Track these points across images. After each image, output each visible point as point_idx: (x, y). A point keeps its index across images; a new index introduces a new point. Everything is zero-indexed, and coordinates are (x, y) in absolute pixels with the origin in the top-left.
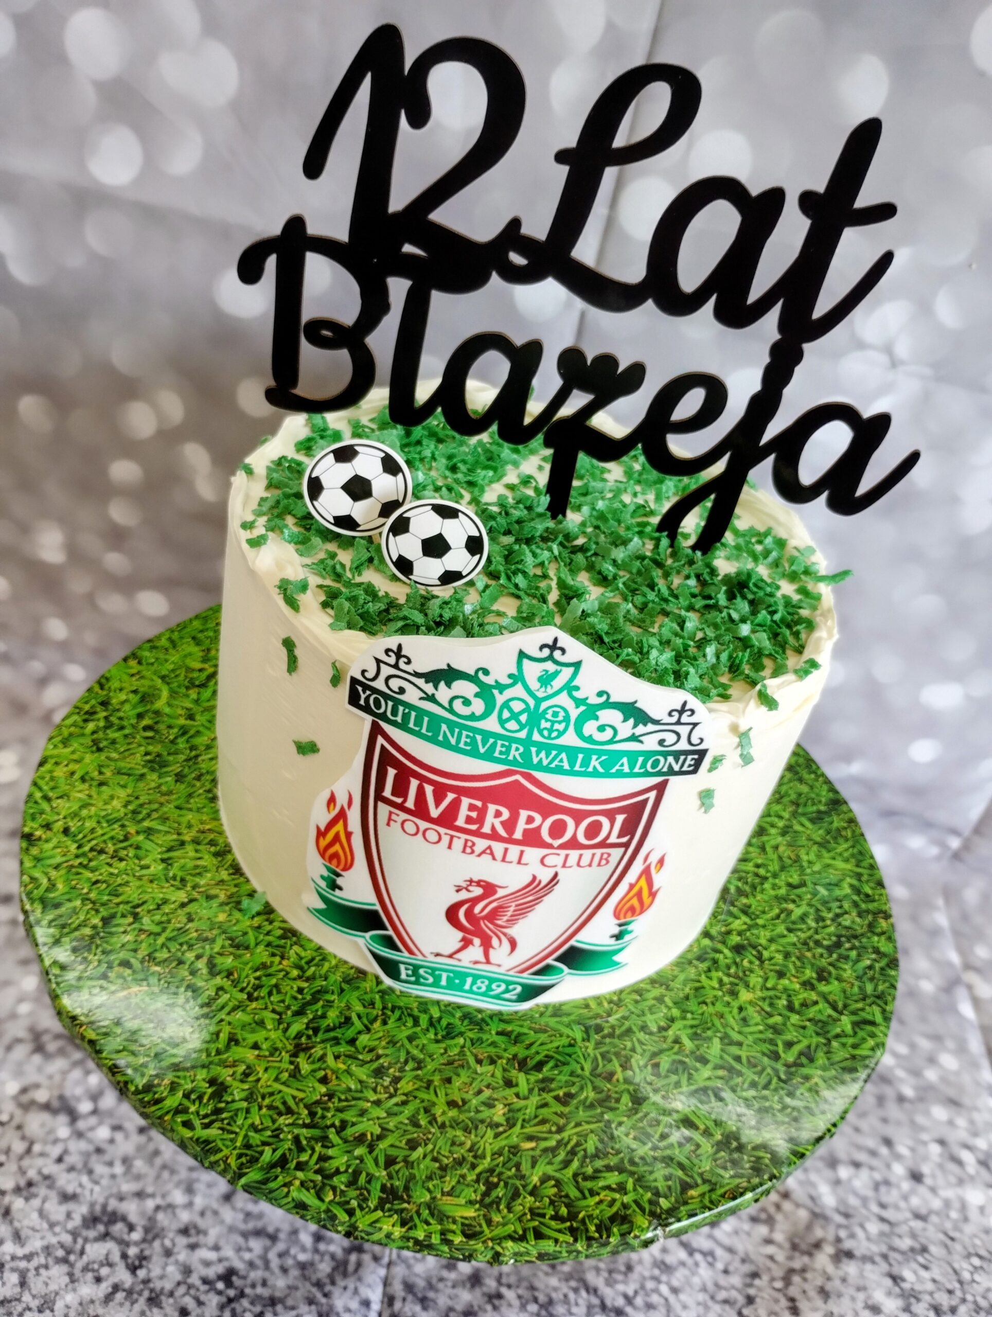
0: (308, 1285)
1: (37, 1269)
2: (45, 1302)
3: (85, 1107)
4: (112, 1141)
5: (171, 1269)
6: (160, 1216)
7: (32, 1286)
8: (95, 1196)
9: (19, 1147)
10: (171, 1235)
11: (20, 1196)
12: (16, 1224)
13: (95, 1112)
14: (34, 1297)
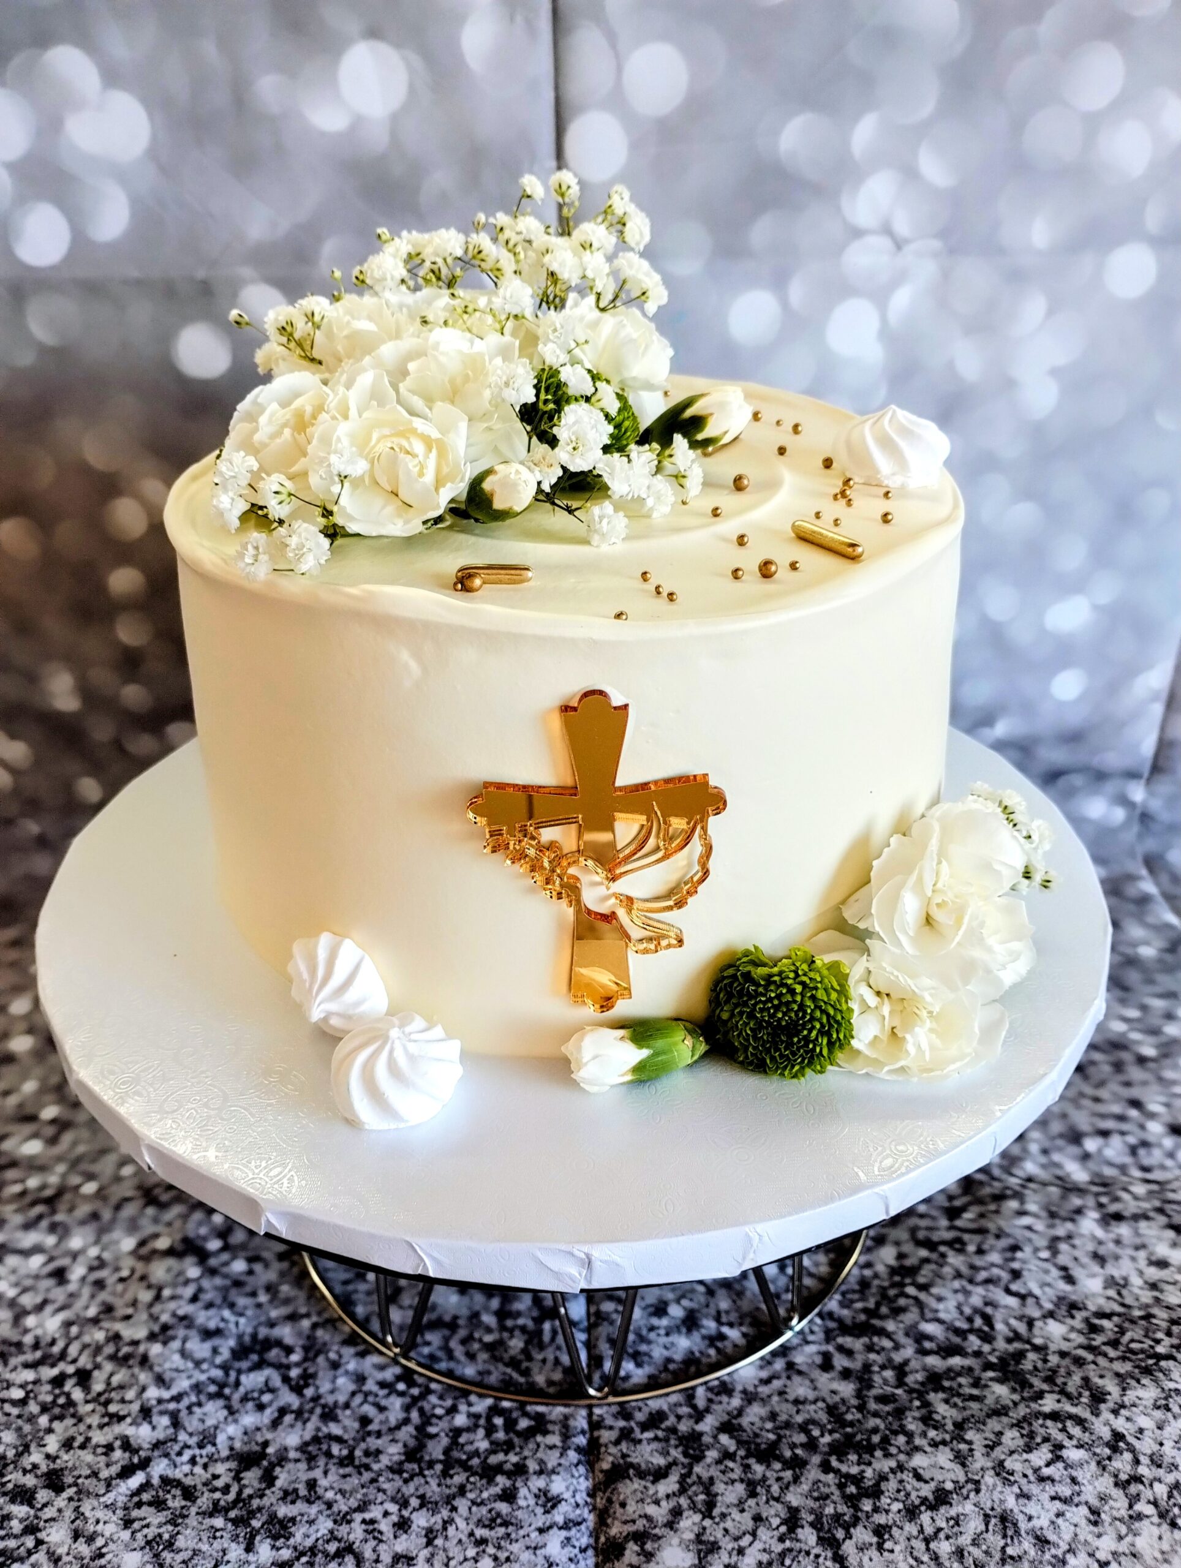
0: (501, 1367)
1: (189, 1408)
2: (204, 1438)
3: (214, 1245)
4: (250, 1272)
5: (341, 1381)
6: (319, 1333)
7: (187, 1424)
8: (241, 1327)
9: (146, 1296)
10: (335, 1348)
11: (157, 1342)
12: (157, 1369)
13: (226, 1248)
14: (191, 1435)
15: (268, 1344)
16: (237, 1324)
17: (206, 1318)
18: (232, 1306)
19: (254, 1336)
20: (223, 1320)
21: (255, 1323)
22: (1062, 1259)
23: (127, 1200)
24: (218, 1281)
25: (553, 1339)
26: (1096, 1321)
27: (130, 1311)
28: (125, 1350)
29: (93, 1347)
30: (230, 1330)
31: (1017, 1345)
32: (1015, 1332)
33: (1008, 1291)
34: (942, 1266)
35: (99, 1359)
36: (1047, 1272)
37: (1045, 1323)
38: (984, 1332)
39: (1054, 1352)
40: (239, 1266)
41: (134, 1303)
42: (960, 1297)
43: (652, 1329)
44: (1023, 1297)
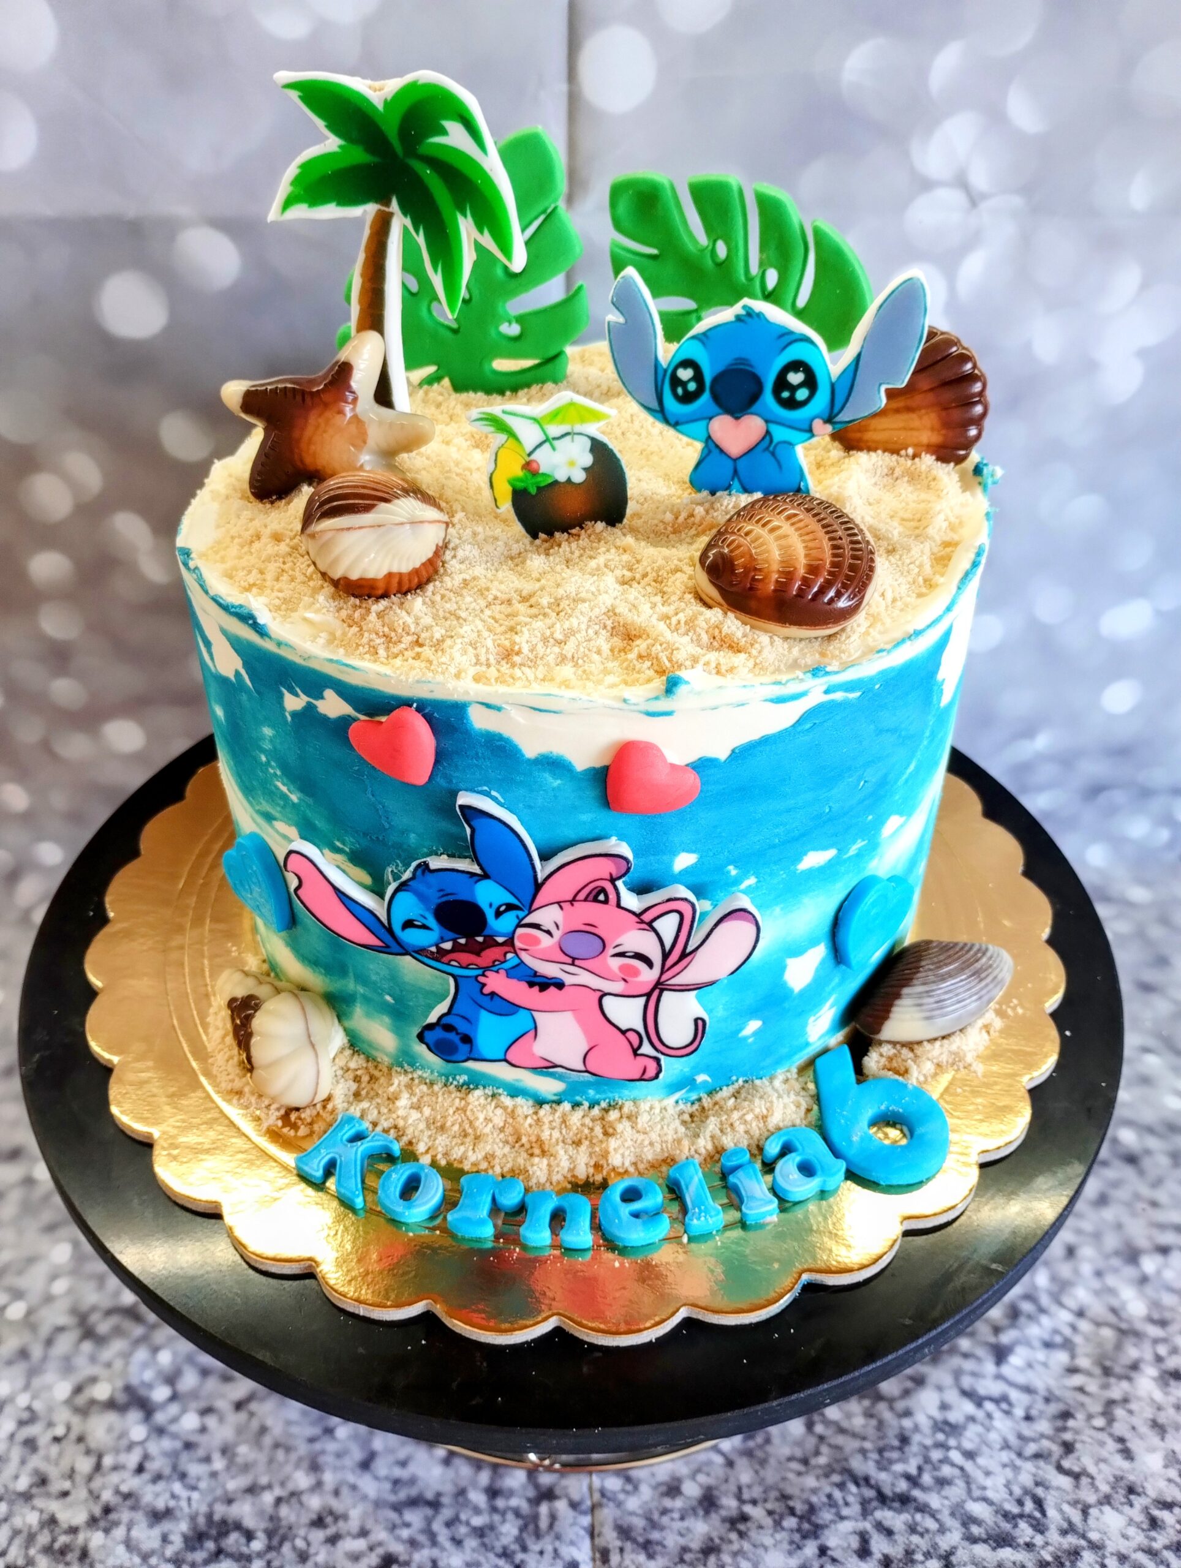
15: (225, 1527)
16: (189, 1499)
17: (154, 1496)
18: (183, 1476)
19: (209, 1516)
20: (173, 1496)
21: (209, 1498)
22: (1119, 1429)
23: (60, 1329)
24: (167, 1444)
25: (551, 1526)
26: (1156, 1513)
27: (66, 1485)
28: (63, 1539)
29: (24, 1535)
30: (181, 1509)
31: (1072, 1540)
32: (1070, 1523)
33: (1060, 1469)
34: (988, 1430)
35: (32, 1552)
36: (1102, 1444)
37: (1101, 1511)
38: (1035, 1518)
39: (1112, 1554)
40: (190, 1422)
41: (71, 1474)
42: (1008, 1472)
43: (665, 1512)
44: (1076, 1476)
